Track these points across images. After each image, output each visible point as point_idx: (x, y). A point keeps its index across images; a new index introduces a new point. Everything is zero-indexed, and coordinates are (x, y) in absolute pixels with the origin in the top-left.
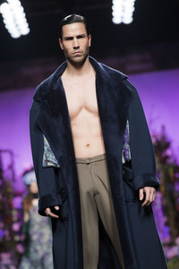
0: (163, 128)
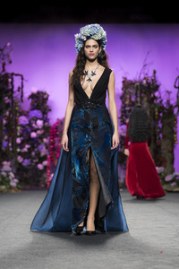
0: (155, 72)
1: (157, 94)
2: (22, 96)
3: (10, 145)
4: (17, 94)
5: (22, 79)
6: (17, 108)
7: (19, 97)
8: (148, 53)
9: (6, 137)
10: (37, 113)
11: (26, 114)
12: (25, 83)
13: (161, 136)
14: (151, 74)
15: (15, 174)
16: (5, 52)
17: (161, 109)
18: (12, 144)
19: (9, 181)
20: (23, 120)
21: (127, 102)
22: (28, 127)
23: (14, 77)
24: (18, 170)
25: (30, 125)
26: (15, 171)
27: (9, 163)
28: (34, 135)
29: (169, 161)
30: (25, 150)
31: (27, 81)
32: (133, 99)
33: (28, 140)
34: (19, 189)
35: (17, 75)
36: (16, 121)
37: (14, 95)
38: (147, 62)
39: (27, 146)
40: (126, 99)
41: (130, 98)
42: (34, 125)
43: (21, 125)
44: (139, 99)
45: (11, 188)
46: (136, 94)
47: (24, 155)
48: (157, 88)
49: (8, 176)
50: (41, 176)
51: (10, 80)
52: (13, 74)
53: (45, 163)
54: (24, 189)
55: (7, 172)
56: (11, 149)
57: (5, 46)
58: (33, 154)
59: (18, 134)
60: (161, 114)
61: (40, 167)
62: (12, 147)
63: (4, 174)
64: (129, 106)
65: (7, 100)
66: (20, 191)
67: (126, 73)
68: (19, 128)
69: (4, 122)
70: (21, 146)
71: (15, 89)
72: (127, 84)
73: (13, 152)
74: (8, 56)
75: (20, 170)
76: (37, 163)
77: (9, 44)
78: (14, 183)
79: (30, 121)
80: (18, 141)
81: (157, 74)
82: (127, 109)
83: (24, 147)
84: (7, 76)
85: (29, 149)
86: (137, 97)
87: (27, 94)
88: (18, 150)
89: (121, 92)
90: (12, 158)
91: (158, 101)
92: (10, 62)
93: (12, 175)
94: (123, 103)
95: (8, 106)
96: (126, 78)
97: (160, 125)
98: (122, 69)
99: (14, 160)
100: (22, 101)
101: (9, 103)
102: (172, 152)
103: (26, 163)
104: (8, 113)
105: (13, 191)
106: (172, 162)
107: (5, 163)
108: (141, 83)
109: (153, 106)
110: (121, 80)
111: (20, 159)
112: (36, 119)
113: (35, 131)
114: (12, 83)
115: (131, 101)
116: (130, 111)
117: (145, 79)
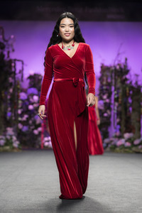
1: (128, 76)
2: (22, 77)
3: (13, 115)
4: (18, 76)
5: (23, 63)
6: (19, 86)
7: (20, 78)
8: (121, 44)
9: (9, 109)
10: (34, 90)
11: (25, 91)
12: (25, 67)
13: (131, 109)
14: (123, 61)
16: (10, 42)
17: (132, 88)
18: (15, 114)
19: (12, 143)
21: (104, 83)
22: (26, 101)
23: (17, 62)
25: (28, 99)
27: (12, 129)
28: (31, 107)
29: (137, 129)
30: (24, 119)
31: (26, 65)
32: (109, 81)
33: (26, 111)
34: (19, 148)
35: (19, 60)
36: (18, 96)
38: (121, 52)
39: (26, 116)
40: (103, 81)
41: (107, 80)
42: (31, 100)
43: (22, 100)
44: (113, 81)
45: (14, 148)
46: (111, 76)
47: (24, 123)
48: (127, 72)
49: (11, 139)
50: (36, 139)
51: (13, 64)
52: (15, 60)
53: (40, 129)
54: (23, 149)
55: (11, 136)
56: (13, 118)
57: (10, 38)
58: (30, 122)
59: (20, 106)
60: (131, 92)
61: (36, 132)
62: (15, 116)
63: (8, 137)
64: (106, 85)
65: (11, 80)
66: (21, 151)
67: (104, 60)
68: (20, 102)
69: (9, 97)
70: (22, 115)
71: (17, 71)
72: (104, 69)
73: (15, 120)
74: (12, 45)
75: (20, 135)
76: (33, 130)
77: (12, 37)
78: (16, 144)
79: (28, 97)
80: (20, 112)
81: (128, 62)
82: (105, 88)
83: (24, 117)
84: (11, 61)
85: (27, 118)
86: (112, 79)
87: (26, 75)
88: (20, 119)
89: (99, 75)
90: (14, 125)
91: (128, 82)
92: (13, 51)
93: (14, 138)
94: (101, 83)
95: (11, 84)
96: (103, 64)
97: (130, 101)
98: (100, 57)
99: (15, 127)
100: (22, 81)
102: (139, 122)
103: (25, 129)
104: (11, 90)
105: (15, 151)
106: (140, 129)
107: (9, 129)
108: (115, 67)
109: (124, 86)
110: (100, 65)
111: (20, 126)
112: (32, 95)
113: (32, 104)
114: (15, 66)
115: (107, 82)
116: (106, 90)
117: (118, 64)
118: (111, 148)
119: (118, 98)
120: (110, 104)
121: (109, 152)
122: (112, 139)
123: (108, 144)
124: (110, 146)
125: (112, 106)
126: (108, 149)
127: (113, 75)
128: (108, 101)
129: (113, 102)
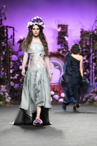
2: (14, 42)
3: (6, 74)
4: (10, 40)
5: (14, 30)
6: (10, 50)
7: (12, 42)
9: (3, 69)
11: (16, 54)
12: (15, 33)
15: (9, 94)
16: (2, 11)
18: (7, 73)
19: (5, 99)
20: (14, 57)
21: (84, 46)
22: (17, 62)
23: (8, 28)
24: (11, 91)
25: (19, 61)
26: (9, 91)
27: (5, 86)
30: (16, 77)
32: (88, 44)
33: (17, 71)
34: (11, 103)
35: (10, 27)
36: (10, 59)
37: (8, 41)
39: (17, 75)
40: (83, 43)
41: (86, 43)
42: (21, 61)
43: (13, 61)
44: (92, 44)
45: (6, 103)
46: (90, 40)
47: (15, 81)
49: (4, 95)
51: (5, 31)
52: (7, 27)
54: (15, 104)
55: (4, 92)
56: (6, 77)
58: (21, 80)
59: (11, 67)
62: (7, 75)
63: (2, 94)
64: (85, 48)
65: (3, 44)
66: (12, 105)
67: (83, 26)
68: (11, 63)
69: (2, 59)
70: (13, 75)
71: (9, 37)
72: (83, 34)
73: (7, 79)
74: (4, 14)
77: (4, 6)
78: (8, 100)
79: (18, 58)
80: (11, 71)
82: (84, 50)
83: (15, 76)
84: (3, 27)
85: (17, 77)
86: (91, 42)
87: (17, 40)
88: (11, 78)
89: (80, 39)
90: (7, 83)
92: (6, 19)
93: (7, 94)
94: (81, 46)
95: (4, 48)
96: (83, 30)
98: (80, 23)
99: (8, 84)
100: (14, 45)
101: (4, 46)
103: (16, 86)
104: (4, 53)
105: (8, 105)
107: (2, 86)
108: (93, 33)
110: (80, 31)
111: (12, 84)
114: (7, 32)
115: (86, 45)
116: (86, 52)
117: (96, 30)
118: (90, 102)
119: (95, 59)
120: (89, 64)
121: (88, 105)
122: (90, 94)
123: (87, 99)
124: (89, 100)
125: (91, 66)
126: (87, 103)
127: (91, 39)
128: (87, 61)
129: (91, 62)
